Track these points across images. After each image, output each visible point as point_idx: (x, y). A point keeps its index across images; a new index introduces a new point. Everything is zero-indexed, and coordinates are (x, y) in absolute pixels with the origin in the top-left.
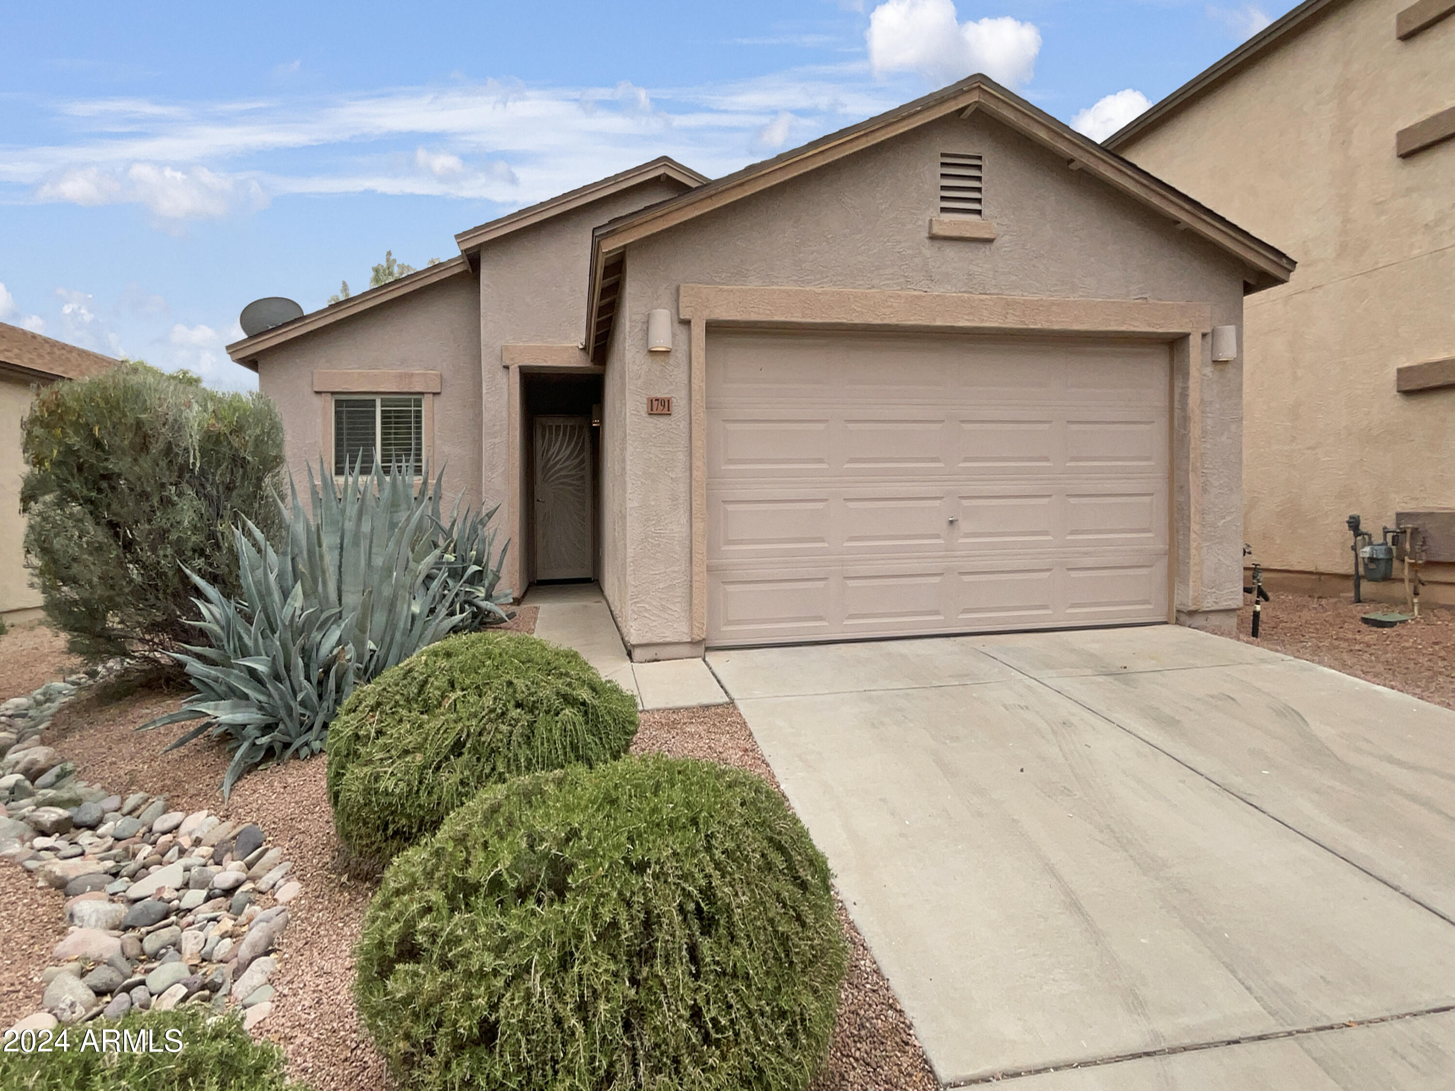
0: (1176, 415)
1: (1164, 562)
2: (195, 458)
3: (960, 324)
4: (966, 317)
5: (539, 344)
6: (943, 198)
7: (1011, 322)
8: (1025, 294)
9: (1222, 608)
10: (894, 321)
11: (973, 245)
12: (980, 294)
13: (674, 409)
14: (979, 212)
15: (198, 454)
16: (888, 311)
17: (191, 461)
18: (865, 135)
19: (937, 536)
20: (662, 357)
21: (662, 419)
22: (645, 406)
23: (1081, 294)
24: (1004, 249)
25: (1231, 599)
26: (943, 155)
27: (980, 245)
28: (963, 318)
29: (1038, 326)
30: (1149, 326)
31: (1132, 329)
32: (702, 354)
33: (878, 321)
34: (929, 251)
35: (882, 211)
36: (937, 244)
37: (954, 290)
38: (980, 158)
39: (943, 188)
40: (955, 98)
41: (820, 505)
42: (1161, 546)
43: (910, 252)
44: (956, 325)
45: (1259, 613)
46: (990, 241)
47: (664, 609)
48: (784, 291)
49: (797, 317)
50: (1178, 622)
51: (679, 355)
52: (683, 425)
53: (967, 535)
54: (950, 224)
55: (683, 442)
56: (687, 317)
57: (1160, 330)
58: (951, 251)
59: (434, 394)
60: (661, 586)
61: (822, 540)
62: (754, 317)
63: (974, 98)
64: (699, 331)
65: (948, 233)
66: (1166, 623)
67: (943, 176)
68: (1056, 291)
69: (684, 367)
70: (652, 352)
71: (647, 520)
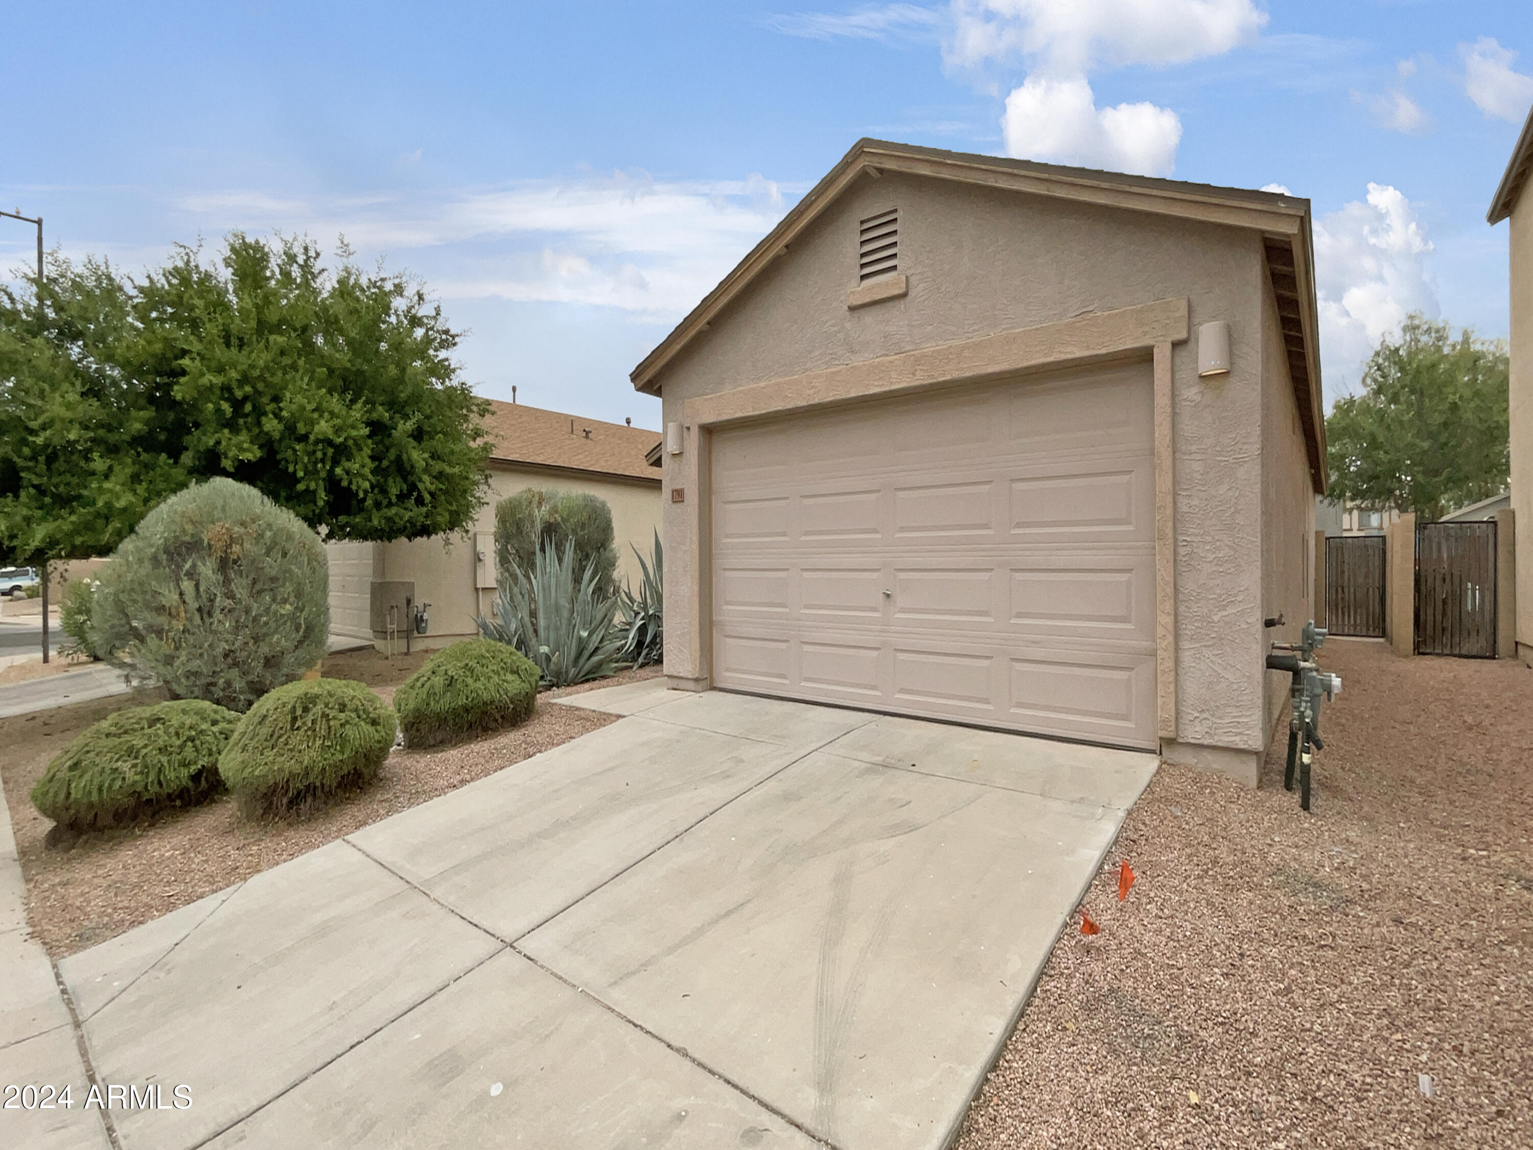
3: (871, 392)
4: (876, 383)
6: (863, 265)
7: (920, 378)
8: (940, 343)
9: (1220, 744)
10: (817, 400)
11: (890, 304)
12: (896, 354)
13: (686, 496)
14: (894, 268)
16: (813, 392)
19: (879, 610)
20: (679, 458)
21: (680, 506)
22: (671, 496)
23: (1004, 327)
24: (919, 300)
25: (1237, 734)
26: (861, 222)
27: (897, 303)
28: (872, 385)
29: (948, 377)
30: (1088, 348)
31: (1063, 357)
32: (696, 452)
33: (804, 404)
34: (849, 323)
36: (856, 314)
37: (871, 356)
38: (895, 211)
39: (863, 255)
40: (845, 171)
41: (783, 574)
43: (835, 329)
44: (867, 393)
45: (1308, 766)
46: (904, 295)
49: (750, 412)
51: (688, 455)
52: (690, 509)
53: (903, 610)
54: (869, 289)
55: (690, 522)
56: (688, 425)
58: (870, 318)
60: (678, 633)
61: (785, 605)
63: (864, 163)
64: (695, 435)
67: (863, 243)
68: (974, 331)
69: (690, 464)
70: (673, 455)
71: (672, 582)
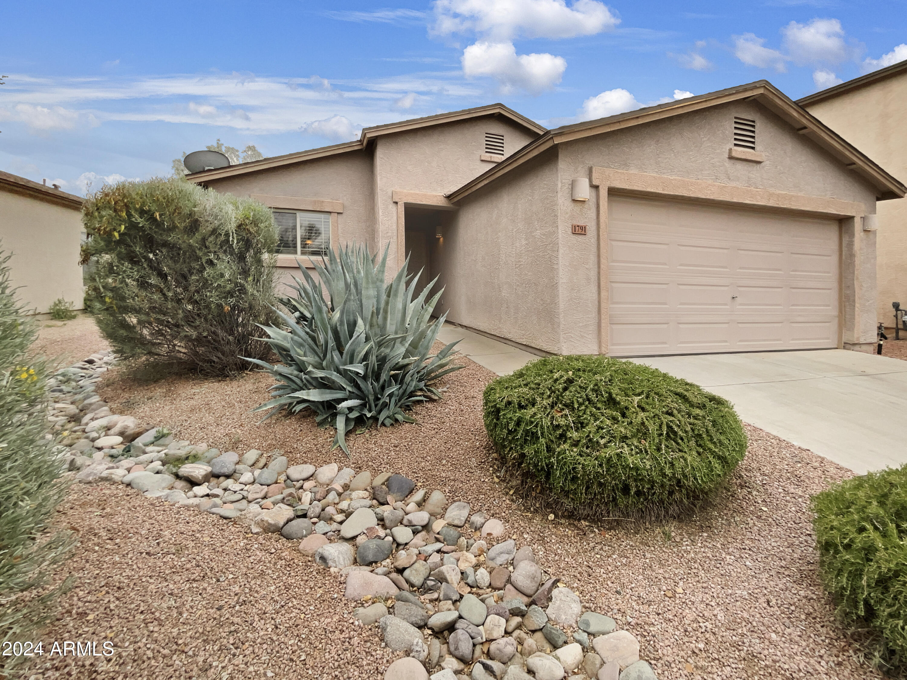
0: (844, 253)
1: (836, 321)
2: (233, 238)
3: (746, 202)
4: (749, 199)
5: (417, 192)
6: (735, 139)
7: (772, 203)
8: (778, 190)
9: (868, 342)
10: (712, 197)
11: (751, 164)
12: (755, 188)
13: (588, 232)
14: (753, 148)
15: (235, 235)
16: (709, 192)
17: (231, 239)
18: (706, 101)
19: (726, 304)
20: (579, 204)
21: (581, 237)
22: (570, 229)
23: (804, 193)
24: (767, 167)
25: (873, 338)
26: (736, 118)
27: (755, 164)
28: (747, 199)
29: (785, 206)
31: (829, 212)
32: (606, 204)
33: (704, 197)
34: (728, 164)
35: (704, 141)
36: (732, 161)
37: (740, 185)
38: (753, 122)
39: (736, 134)
40: (752, 90)
41: (664, 286)
42: (835, 313)
43: (718, 164)
44: (743, 202)
46: (759, 163)
47: (582, 337)
48: (652, 176)
49: (660, 190)
50: (844, 348)
51: (591, 204)
52: (594, 241)
53: (741, 305)
54: (739, 152)
55: (594, 249)
56: (597, 184)
57: (842, 214)
58: (739, 166)
59: (338, 213)
60: (581, 324)
61: (665, 304)
62: (636, 188)
63: (761, 91)
64: (604, 193)
65: (739, 157)
66: (837, 348)
67: (736, 128)
68: (792, 190)
69: (594, 210)
70: (574, 201)
71: (572, 289)
